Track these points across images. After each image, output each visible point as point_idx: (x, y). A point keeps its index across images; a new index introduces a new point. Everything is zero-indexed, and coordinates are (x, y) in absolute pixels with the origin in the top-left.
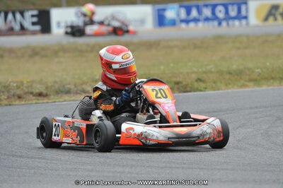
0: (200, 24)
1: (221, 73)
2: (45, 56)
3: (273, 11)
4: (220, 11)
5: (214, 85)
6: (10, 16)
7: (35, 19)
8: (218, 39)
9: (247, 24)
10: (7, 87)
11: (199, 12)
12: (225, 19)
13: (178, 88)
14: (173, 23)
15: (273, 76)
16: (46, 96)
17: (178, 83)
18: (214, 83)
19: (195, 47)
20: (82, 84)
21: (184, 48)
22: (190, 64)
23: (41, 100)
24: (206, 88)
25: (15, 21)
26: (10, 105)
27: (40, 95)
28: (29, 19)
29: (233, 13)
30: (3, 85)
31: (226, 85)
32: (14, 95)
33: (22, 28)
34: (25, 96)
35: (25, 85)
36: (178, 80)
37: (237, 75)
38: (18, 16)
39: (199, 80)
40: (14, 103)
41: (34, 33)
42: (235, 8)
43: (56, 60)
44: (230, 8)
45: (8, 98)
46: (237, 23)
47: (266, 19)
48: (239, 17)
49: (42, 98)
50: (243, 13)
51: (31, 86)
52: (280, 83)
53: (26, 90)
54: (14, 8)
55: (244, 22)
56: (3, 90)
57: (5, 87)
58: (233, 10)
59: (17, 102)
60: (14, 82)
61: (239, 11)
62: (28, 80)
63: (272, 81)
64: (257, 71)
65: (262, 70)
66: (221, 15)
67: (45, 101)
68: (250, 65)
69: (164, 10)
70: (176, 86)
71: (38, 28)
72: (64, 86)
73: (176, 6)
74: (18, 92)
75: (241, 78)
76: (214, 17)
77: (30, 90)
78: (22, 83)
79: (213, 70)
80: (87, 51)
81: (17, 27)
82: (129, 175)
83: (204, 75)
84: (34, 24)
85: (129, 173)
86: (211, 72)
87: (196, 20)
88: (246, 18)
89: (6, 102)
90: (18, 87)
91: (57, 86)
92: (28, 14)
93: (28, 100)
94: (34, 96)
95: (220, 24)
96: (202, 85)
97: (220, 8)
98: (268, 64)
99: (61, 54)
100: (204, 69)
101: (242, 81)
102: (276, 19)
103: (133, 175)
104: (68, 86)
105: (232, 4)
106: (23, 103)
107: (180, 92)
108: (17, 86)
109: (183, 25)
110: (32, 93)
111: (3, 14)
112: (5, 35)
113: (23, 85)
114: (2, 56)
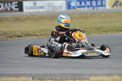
0: (86, 9)
1: (92, 28)
2: (21, 21)
3: (116, 3)
4: (94, 3)
5: (89, 33)
6: (6, 4)
7: (16, 6)
8: (92, 14)
9: (105, 8)
11: (85, 3)
12: (96, 6)
14: (74, 8)
15: (113, 30)
16: (21, 36)
18: (89, 32)
19: (83, 18)
20: (36, 32)
21: (78, 18)
22: (80, 24)
25: (8, 6)
26: (7, 40)
27: (19, 36)
28: (14, 6)
29: (99, 4)
30: (4, 32)
31: (94, 33)
32: (8, 36)
33: (11, 9)
37: (98, 29)
38: (9, 4)
39: (83, 31)
41: (16, 11)
42: (100, 2)
43: (25, 22)
44: (98, 2)
45: (6, 37)
46: (101, 8)
47: (113, 7)
48: (102, 5)
49: (20, 37)
50: (104, 4)
51: (15, 33)
52: (116, 33)
53: (13, 34)
54: (7, 1)
55: (104, 8)
57: (5, 33)
58: (99, 3)
59: (10, 39)
60: (8, 31)
61: (102, 3)
62: (14, 30)
63: (112, 32)
64: (106, 27)
65: (108, 27)
66: (94, 5)
67: (21, 39)
68: (104, 25)
69: (70, 2)
71: (17, 9)
72: (28, 33)
74: (10, 35)
76: (92, 5)
77: (15, 34)
78: (12, 31)
79: (89, 27)
80: (38, 19)
81: (9, 9)
83: (85, 29)
84: (16, 7)
87: (84, 7)
88: (105, 6)
89: (5, 39)
90: (10, 33)
91: (25, 33)
92: (13, 3)
93: (14, 38)
94: (16, 36)
95: (94, 8)
97: (94, 2)
98: (111, 25)
99: (27, 20)
100: (85, 27)
101: (100, 32)
102: (117, 7)
104: (30, 33)
106: (12, 39)
109: (78, 9)
110: (15, 35)
111: (3, 3)
112: (4, 12)
113: (12, 32)
114: (3, 21)
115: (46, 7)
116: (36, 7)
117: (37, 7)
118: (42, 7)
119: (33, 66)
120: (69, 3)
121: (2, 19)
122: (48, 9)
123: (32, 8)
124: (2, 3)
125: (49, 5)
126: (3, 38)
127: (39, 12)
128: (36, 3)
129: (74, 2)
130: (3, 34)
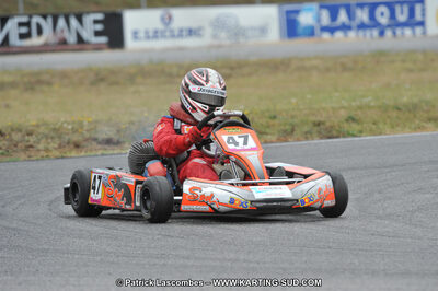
0: (352, 34)
1: (384, 109)
2: (117, 83)
4: (382, 14)
5: (374, 127)
6: (61, 22)
7: (99, 27)
8: (380, 56)
9: (424, 33)
10: (58, 130)
11: (351, 16)
12: (389, 26)
13: (319, 133)
14: (311, 32)
16: (118, 143)
17: (318, 124)
18: (374, 123)
19: (345, 68)
21: (328, 70)
22: (337, 94)
23: (110, 150)
24: (361, 132)
25: (68, 30)
26: (63, 157)
27: (109, 142)
28: (89, 27)
29: (402, 17)
30: (52, 126)
31: (393, 127)
32: (68, 143)
33: (80, 40)
34: (85, 144)
35: (85, 128)
36: (318, 119)
37: (409, 111)
38: (74, 22)
39: (351, 119)
40: (68, 154)
41: (98, 48)
42: (406, 8)
43: (132, 89)
44: (398, 9)
45: (60, 146)
46: (408, 31)
48: (412, 22)
49: (112, 147)
50: (418, 17)
51: (95, 129)
53: (87, 135)
54: (66, 10)
55: (419, 30)
56: (52, 134)
57: (54, 129)
58: (402, 13)
59: (74, 154)
60: (68, 123)
61: (412, 13)
62: (90, 120)
66: (384, 20)
67: (115, 152)
68: (429, 96)
69: (297, 12)
70: (316, 128)
71: (103, 40)
72: (144, 129)
73: (315, 6)
74: (76, 138)
75: (415, 116)
76: (374, 23)
77: (93, 135)
78: (81, 124)
79: (372, 104)
81: (72, 39)
82: (245, 264)
83: (359, 112)
84: (97, 34)
85: (245, 261)
86: (369, 107)
87: (345, 28)
88: (422, 24)
89: (57, 154)
90: (74, 131)
91: (134, 129)
92: (88, 19)
93: (91, 150)
94: (99, 143)
95: (382, 34)
96: (355, 127)
97: (383, 9)
99: (139, 79)
100: (358, 103)
101: (417, 122)
103: (251, 265)
105: (402, 3)
106: (83, 154)
107: (321, 138)
108: (73, 129)
109: (326, 36)
110: (95, 139)
111: (50, 19)
112: (53, 51)
113: (82, 127)
114: (49, 84)
115: (208, 32)
116: (172, 31)
117: (176, 33)
118: (191, 32)
119: (164, 264)
120: (292, 16)
121: (45, 77)
122: (215, 36)
123: (156, 35)
124: (45, 17)
125: (218, 24)
126: (47, 150)
127: (181, 49)
128: (170, 18)
129: (310, 9)
130: (47, 137)
